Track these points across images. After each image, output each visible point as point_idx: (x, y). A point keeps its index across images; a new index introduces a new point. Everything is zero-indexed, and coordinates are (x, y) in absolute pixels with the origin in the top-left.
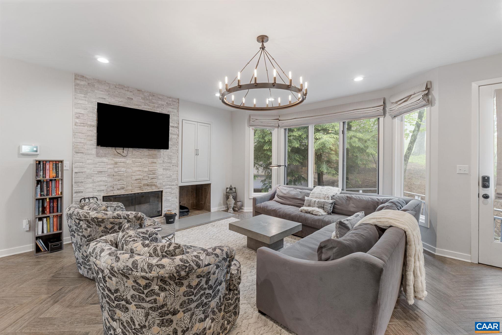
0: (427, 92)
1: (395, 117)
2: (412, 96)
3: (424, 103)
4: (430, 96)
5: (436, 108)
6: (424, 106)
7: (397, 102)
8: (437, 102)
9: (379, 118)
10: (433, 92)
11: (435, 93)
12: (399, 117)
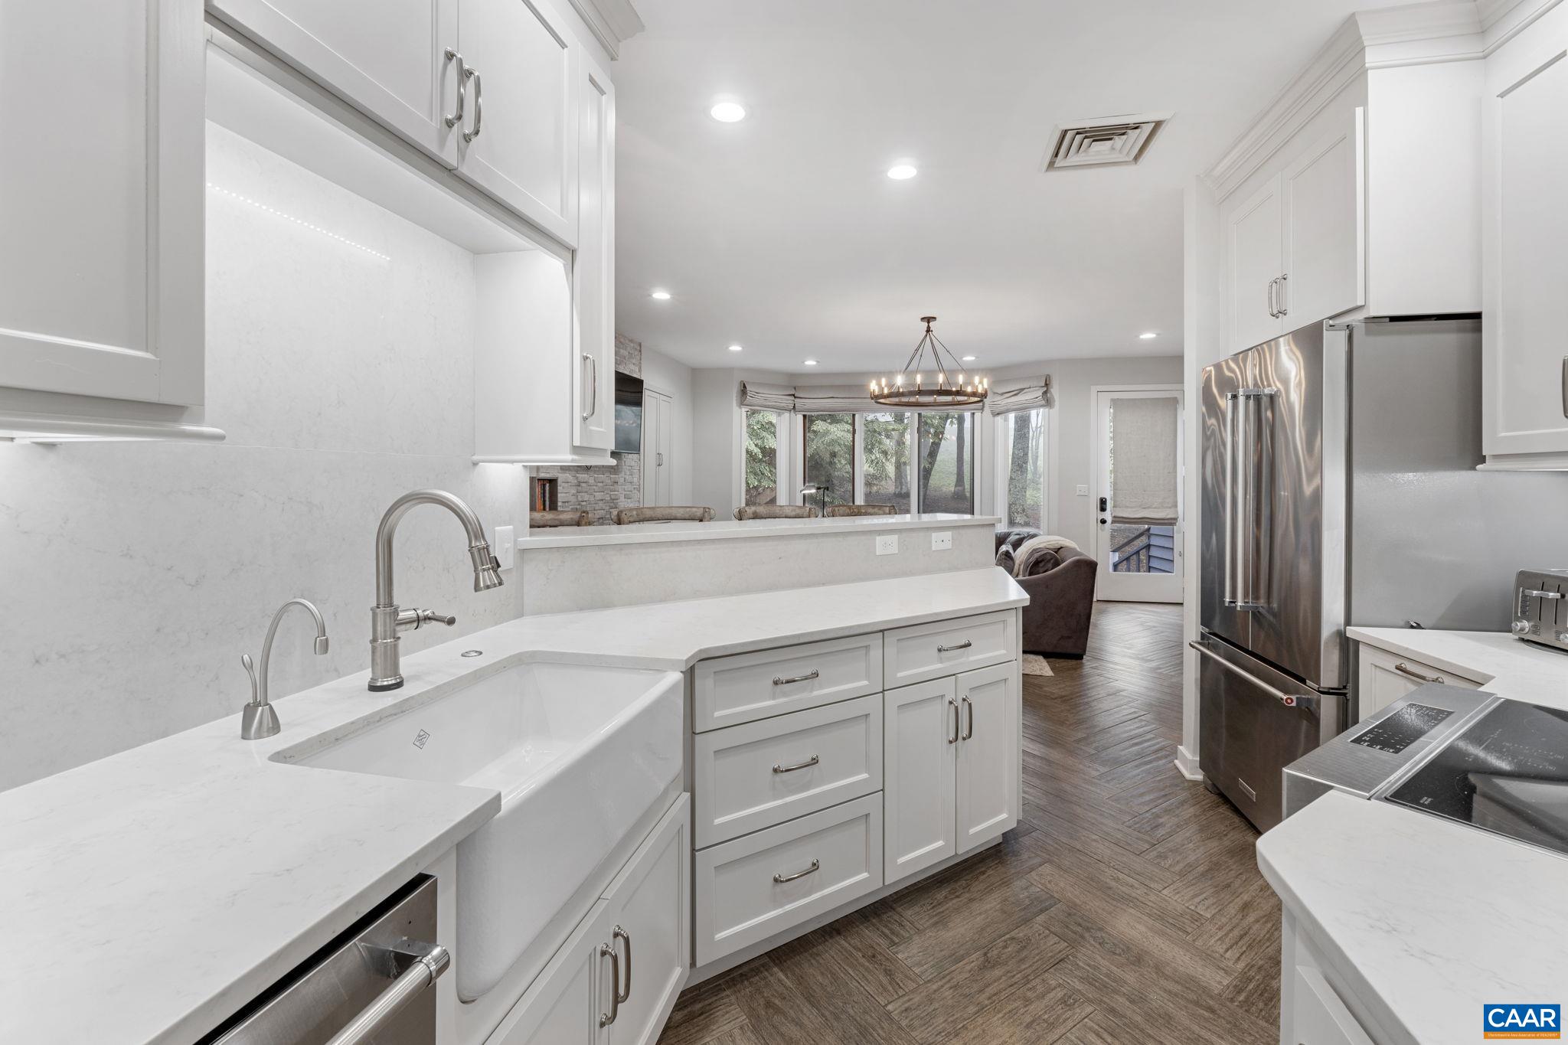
0: (1045, 389)
1: (998, 414)
2: (1025, 391)
3: (1043, 402)
4: (1048, 395)
5: (1055, 410)
6: (1042, 406)
7: (1002, 394)
8: (1057, 403)
9: (973, 414)
10: (1052, 390)
11: (1055, 391)
12: (1003, 416)
